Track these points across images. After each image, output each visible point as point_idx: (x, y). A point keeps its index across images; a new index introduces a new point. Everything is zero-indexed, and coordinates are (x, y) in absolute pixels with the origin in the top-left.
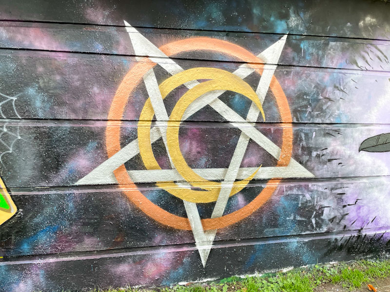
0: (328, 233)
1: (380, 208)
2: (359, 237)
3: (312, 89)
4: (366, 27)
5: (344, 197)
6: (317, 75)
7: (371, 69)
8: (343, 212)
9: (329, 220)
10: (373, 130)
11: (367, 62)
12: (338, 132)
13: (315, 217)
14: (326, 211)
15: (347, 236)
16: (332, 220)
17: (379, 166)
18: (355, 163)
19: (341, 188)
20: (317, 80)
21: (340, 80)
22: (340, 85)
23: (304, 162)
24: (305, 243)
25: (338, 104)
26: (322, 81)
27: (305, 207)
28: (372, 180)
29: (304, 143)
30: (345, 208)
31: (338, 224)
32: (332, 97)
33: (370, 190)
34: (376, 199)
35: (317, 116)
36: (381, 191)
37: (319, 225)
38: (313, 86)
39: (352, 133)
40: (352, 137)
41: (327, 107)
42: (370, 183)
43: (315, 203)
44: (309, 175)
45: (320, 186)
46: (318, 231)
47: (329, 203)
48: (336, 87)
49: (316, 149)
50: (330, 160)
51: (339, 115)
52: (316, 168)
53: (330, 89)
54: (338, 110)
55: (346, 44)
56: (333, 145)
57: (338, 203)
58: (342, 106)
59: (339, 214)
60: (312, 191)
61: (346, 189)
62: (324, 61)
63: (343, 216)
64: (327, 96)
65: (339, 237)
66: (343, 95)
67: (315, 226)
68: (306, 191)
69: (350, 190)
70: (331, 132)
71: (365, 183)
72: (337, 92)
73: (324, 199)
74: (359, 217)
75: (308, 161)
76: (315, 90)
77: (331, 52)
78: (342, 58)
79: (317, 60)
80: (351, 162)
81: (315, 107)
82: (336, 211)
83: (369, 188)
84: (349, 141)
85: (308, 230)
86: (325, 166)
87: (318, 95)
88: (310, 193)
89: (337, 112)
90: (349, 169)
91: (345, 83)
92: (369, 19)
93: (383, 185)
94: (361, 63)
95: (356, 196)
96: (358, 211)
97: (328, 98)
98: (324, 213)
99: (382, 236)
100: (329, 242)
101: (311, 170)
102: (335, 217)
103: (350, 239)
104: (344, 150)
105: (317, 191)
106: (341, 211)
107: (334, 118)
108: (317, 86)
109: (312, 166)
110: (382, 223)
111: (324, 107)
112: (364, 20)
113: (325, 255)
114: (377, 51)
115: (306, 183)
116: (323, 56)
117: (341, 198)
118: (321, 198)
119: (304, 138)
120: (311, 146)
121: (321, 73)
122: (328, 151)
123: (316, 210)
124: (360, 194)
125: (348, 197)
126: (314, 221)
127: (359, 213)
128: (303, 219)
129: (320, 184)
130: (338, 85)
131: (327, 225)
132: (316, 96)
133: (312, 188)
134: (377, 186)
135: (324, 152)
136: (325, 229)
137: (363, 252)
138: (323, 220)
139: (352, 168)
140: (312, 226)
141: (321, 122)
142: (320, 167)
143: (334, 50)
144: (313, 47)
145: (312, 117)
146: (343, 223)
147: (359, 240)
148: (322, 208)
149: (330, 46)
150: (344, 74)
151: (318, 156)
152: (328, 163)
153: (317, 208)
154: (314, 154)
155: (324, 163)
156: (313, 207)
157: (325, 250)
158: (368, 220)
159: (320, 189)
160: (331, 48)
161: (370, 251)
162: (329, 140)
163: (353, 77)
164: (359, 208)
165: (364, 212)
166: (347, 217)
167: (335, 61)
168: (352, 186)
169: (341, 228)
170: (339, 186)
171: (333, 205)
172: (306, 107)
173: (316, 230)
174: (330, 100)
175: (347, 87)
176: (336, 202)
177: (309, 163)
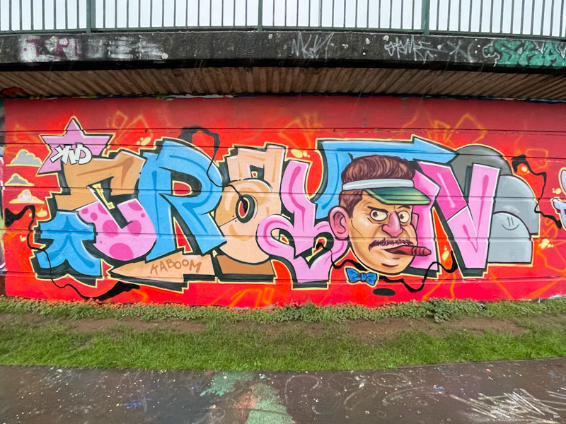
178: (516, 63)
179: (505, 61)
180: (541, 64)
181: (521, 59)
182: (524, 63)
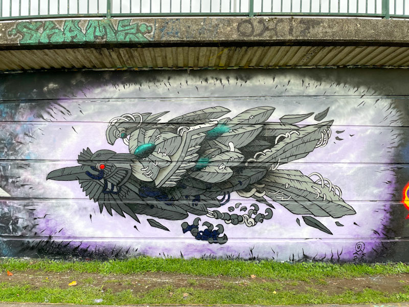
0: (22, 236)
1: (66, 222)
2: (47, 242)
3: (7, 136)
4: (50, 91)
5: (34, 212)
6: (11, 127)
7: (55, 120)
8: (35, 223)
9: (23, 228)
10: (58, 164)
11: (51, 116)
12: (28, 165)
13: (12, 224)
14: (20, 221)
15: (38, 240)
16: (25, 228)
17: (65, 191)
18: (44, 188)
19: (32, 205)
20: (11, 130)
21: (29, 129)
22: (29, 132)
23: (3, 186)
24: (4, 242)
25: (27, 146)
26: (15, 130)
27: (4, 217)
28: (59, 201)
29: (2, 173)
30: (36, 220)
31: (30, 231)
32: (22, 141)
33: (57, 209)
34: (63, 216)
35: (12, 154)
36: (67, 209)
37: (15, 230)
38: (8, 134)
39: (40, 166)
40: (40, 169)
41: (19, 149)
42: (57, 203)
43: (12, 215)
44: (7, 195)
45: (15, 203)
46: (14, 234)
47: (22, 215)
48: (26, 134)
49: (12, 177)
50: (22, 185)
51: (29, 154)
52: (11, 191)
53: (21, 136)
54: (28, 150)
55: (33, 104)
56: (25, 174)
57: (30, 216)
58: (31, 147)
59: (31, 224)
60: (9, 206)
61: (36, 206)
62: (16, 117)
63: (34, 226)
64: (19, 141)
65: (31, 240)
66: (31, 140)
67: (12, 230)
68: (4, 206)
69: (40, 207)
70: (23, 166)
71: (53, 203)
72: (27, 138)
73: (18, 212)
74: (48, 227)
75: (6, 185)
76: (9, 136)
77: (22, 110)
78: (30, 114)
79: (11, 117)
80: (40, 187)
81: (10, 148)
82: (28, 222)
83: (57, 207)
84: (38, 172)
85: (7, 233)
86: (19, 189)
87: (12, 140)
88: (8, 207)
89: (27, 152)
90: (39, 192)
91: (33, 131)
92: (51, 85)
93: (69, 205)
94: (46, 116)
95: (45, 212)
96: (47, 223)
97: (19, 142)
98: (19, 222)
99: (69, 244)
100: (23, 243)
101: (8, 192)
102: (27, 226)
103: (40, 242)
104: (34, 178)
105: (13, 206)
106: (33, 222)
107: (24, 156)
108: (11, 134)
109: (9, 189)
110: (68, 234)
111: (17, 149)
112: (48, 86)
113: (20, 252)
114: (60, 107)
115: (5, 201)
116: (15, 114)
117: (32, 213)
118: (16, 212)
119: (2, 170)
120: (7, 175)
121: (14, 125)
122: (21, 179)
123: (12, 220)
124: (48, 210)
125: (38, 212)
126: (11, 227)
127: (48, 224)
128: (3, 225)
129: (15, 202)
130: (27, 133)
131: (21, 231)
132: (10, 141)
133: (9, 204)
134: (63, 206)
135: (18, 179)
136: (20, 234)
137: (52, 253)
138: (18, 227)
139: (41, 192)
140: (10, 230)
141: (14, 159)
142: (15, 190)
143: (24, 109)
144: (7, 108)
145: (8, 155)
146: (34, 230)
147: (48, 244)
148: (17, 218)
149: (20, 106)
150: (32, 125)
151: (13, 182)
152: (21, 188)
153: (13, 218)
154: (10, 180)
155: (19, 187)
156: (10, 218)
157: (20, 248)
158: (55, 230)
159: (16, 205)
160: (22, 107)
161: (58, 254)
162: (21, 171)
163: (40, 126)
164: (48, 221)
165: (51, 224)
166: (37, 226)
167: (25, 117)
168: (41, 204)
169: (33, 234)
170: (31, 204)
171: (25, 217)
172: (3, 148)
173: (13, 233)
174: (21, 143)
175: (35, 134)
176: (28, 215)
177: (6, 187)
178: (37, 42)
179: (27, 40)
180: (63, 40)
181: (42, 38)
182: (45, 40)
